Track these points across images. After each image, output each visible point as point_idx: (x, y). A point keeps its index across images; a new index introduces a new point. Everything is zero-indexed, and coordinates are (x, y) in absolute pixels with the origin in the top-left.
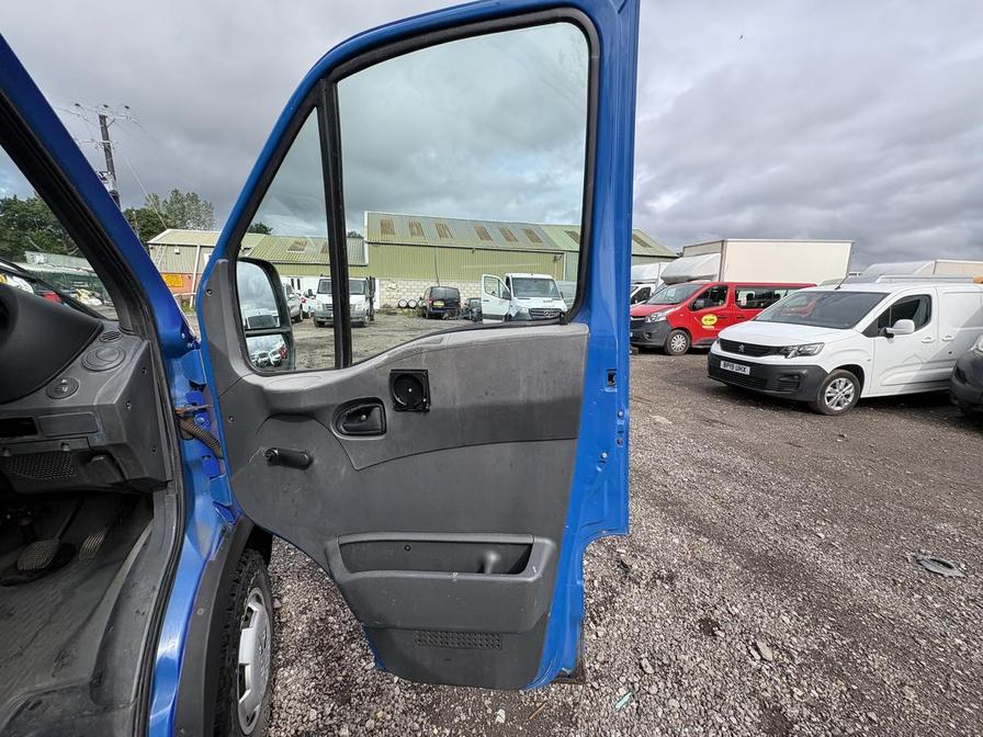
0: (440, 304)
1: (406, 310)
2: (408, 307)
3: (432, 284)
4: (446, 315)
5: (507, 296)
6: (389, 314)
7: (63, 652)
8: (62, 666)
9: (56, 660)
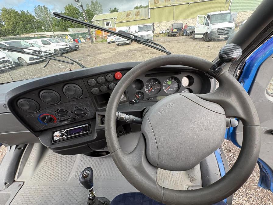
0: (175, 30)
1: (162, 34)
2: (163, 33)
3: (172, 23)
4: (177, 35)
5: (207, 24)
6: (157, 36)
7: (190, 175)
8: (193, 180)
9: (189, 177)
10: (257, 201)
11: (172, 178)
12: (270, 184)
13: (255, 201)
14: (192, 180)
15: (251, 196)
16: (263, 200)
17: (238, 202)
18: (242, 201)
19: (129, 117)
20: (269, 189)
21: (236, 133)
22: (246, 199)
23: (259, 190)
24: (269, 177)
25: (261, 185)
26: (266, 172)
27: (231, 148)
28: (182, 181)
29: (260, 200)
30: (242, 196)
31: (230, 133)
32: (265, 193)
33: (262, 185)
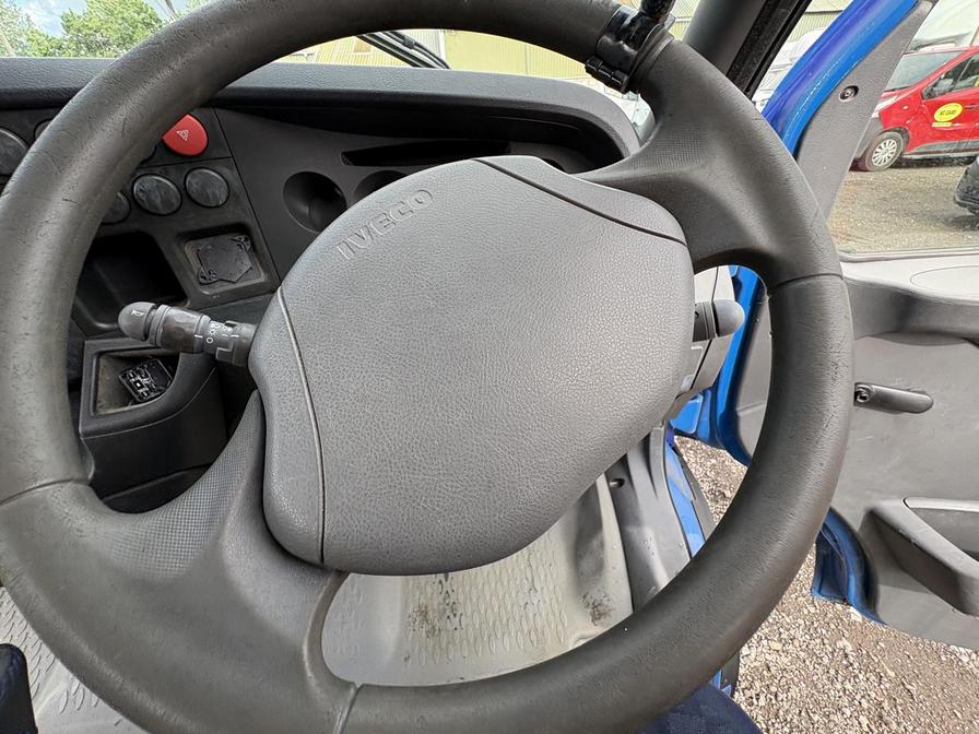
7: (588, 597)
8: (600, 615)
9: (587, 606)
10: (810, 647)
11: (524, 623)
12: (849, 579)
13: (804, 647)
14: (597, 613)
15: (792, 632)
16: (826, 641)
17: (756, 664)
18: (768, 656)
19: (230, 329)
20: (844, 600)
21: (736, 412)
22: (778, 646)
23: (812, 610)
24: (843, 559)
25: (819, 592)
26: (835, 541)
27: (725, 487)
28: (560, 627)
29: (818, 641)
30: (766, 638)
31: (718, 417)
32: (829, 615)
33: (823, 591)
